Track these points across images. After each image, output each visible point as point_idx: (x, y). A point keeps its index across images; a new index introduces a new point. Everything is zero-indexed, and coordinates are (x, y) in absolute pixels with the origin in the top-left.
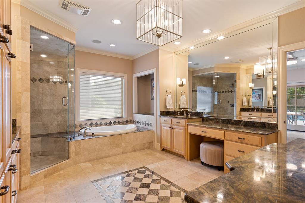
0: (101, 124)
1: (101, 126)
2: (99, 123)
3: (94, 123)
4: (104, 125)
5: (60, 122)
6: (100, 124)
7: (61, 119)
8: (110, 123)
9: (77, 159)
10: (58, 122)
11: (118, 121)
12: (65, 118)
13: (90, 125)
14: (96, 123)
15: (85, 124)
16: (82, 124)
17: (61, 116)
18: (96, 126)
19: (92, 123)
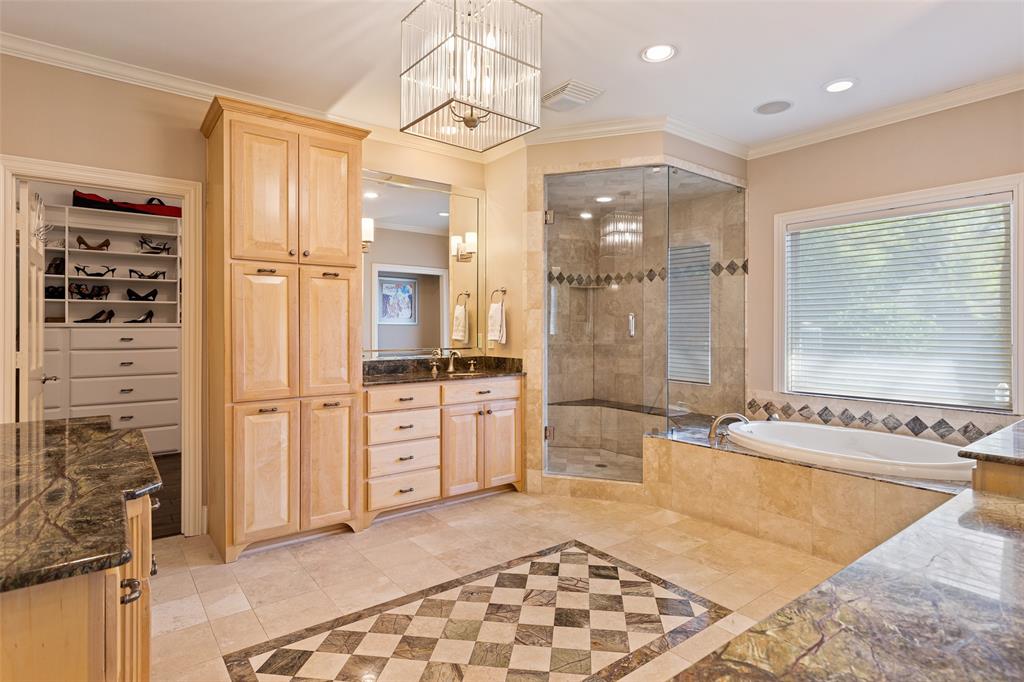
0: (867, 422)
1: (866, 427)
2: (858, 415)
3: (836, 408)
4: (880, 425)
5: (731, 387)
6: (863, 419)
7: (732, 378)
8: (916, 427)
9: (663, 492)
10: (725, 385)
11: (965, 423)
12: (742, 378)
13: (820, 416)
14: (844, 412)
15: (801, 410)
16: (792, 405)
17: (731, 369)
18: (847, 425)
19: (827, 408)
